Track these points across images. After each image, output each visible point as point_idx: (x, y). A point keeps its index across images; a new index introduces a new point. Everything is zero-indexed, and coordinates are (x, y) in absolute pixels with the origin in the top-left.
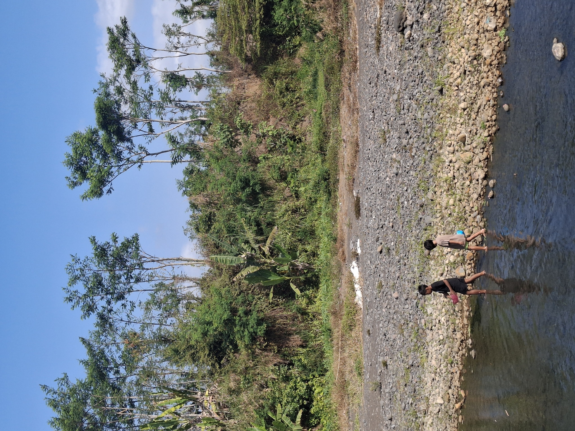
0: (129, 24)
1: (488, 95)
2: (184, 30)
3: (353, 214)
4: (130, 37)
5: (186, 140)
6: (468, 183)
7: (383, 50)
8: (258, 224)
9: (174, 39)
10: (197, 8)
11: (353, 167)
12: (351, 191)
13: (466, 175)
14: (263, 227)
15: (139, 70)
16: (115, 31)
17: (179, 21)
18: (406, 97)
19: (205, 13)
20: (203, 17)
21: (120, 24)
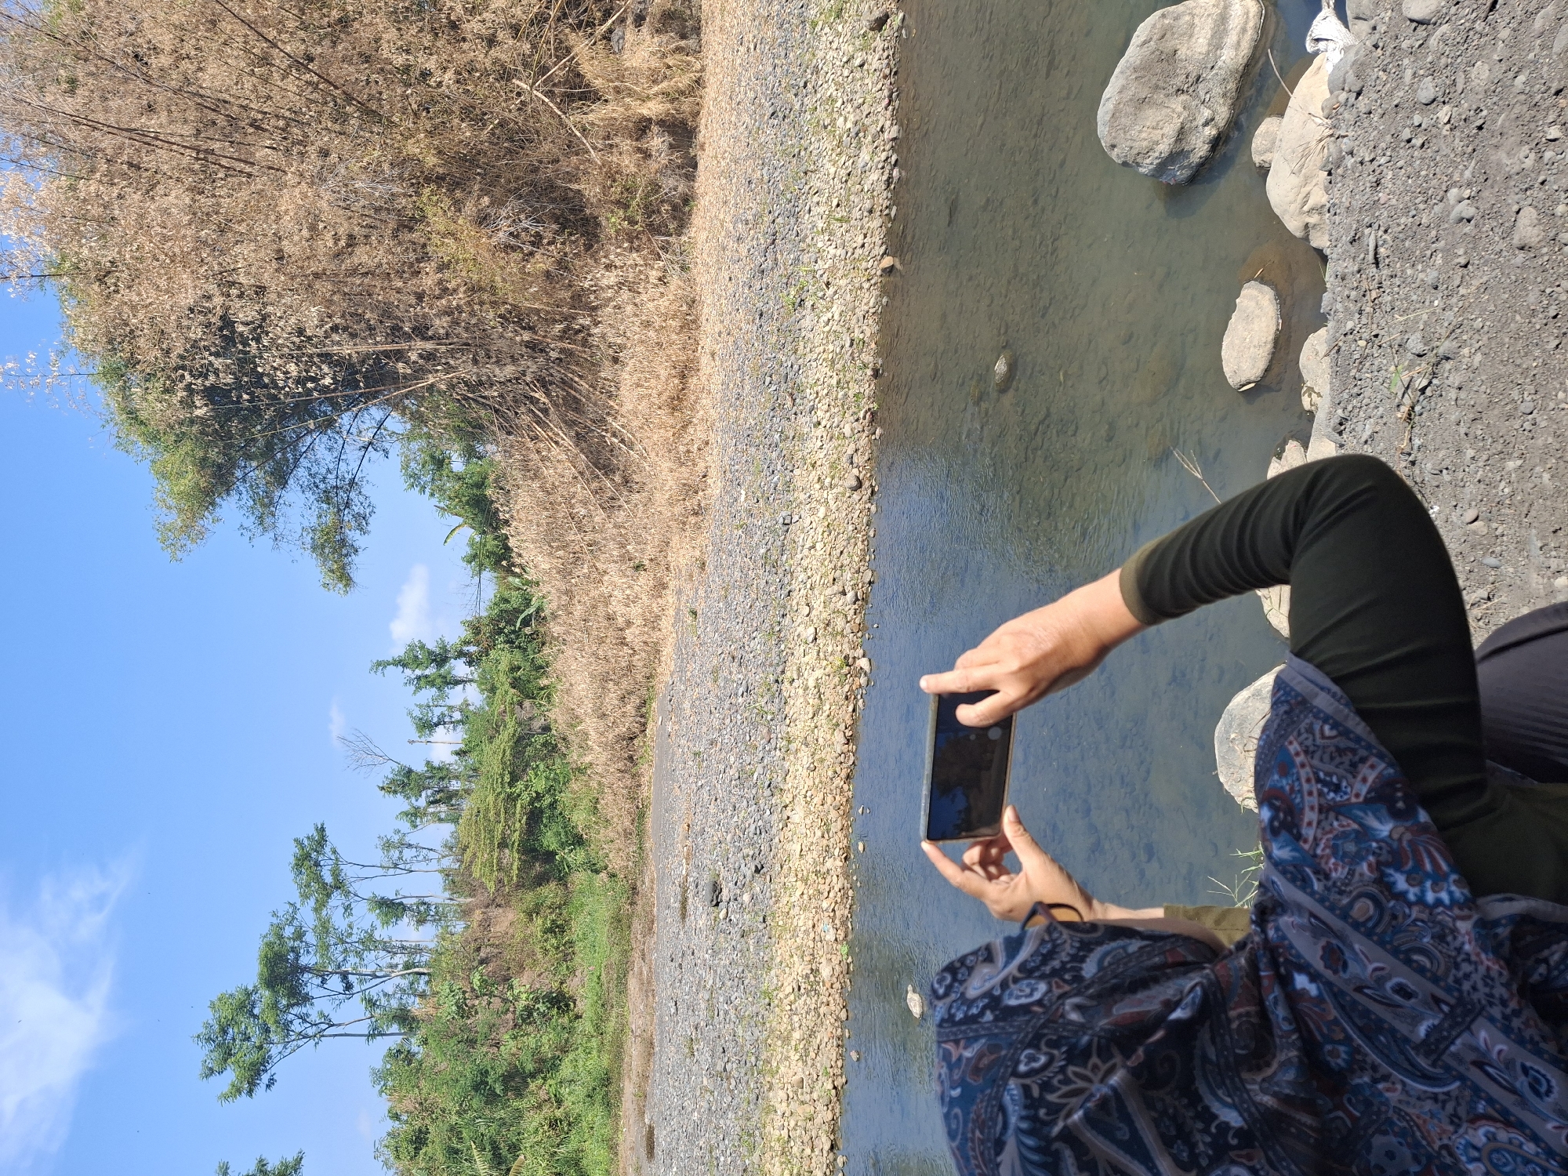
0: (328, 832)
1: (830, 1029)
2: (411, 839)
3: (643, 1152)
4: (327, 849)
5: (394, 1004)
6: (808, 1151)
7: (690, 920)
8: (495, 1148)
9: (395, 854)
10: (431, 810)
11: (645, 1077)
12: (642, 1114)
13: (806, 1139)
14: (504, 1151)
15: (337, 899)
16: (306, 842)
17: (405, 826)
18: (721, 999)
19: (443, 816)
20: (440, 820)
21: (313, 832)
